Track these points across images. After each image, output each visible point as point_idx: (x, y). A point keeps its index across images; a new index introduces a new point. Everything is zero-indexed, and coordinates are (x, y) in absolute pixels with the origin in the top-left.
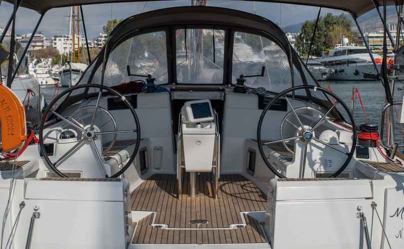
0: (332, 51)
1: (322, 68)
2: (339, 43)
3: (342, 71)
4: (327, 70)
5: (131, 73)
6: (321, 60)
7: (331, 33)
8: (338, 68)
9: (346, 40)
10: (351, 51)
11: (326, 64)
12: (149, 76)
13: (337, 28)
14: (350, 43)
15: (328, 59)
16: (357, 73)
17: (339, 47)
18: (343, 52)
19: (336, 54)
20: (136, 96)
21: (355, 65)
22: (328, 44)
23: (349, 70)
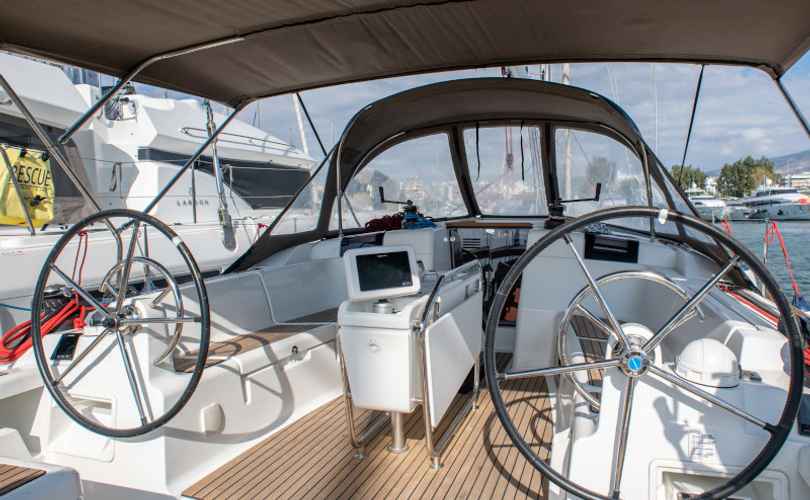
0: (754, 193)
1: (744, 208)
2: (762, 184)
3: (765, 211)
4: (748, 210)
5: (386, 198)
6: (742, 201)
7: (753, 176)
8: (761, 208)
9: (769, 181)
10: (774, 192)
11: (747, 204)
12: (410, 202)
13: (759, 170)
14: (772, 185)
15: (750, 200)
16: (781, 213)
17: (762, 188)
18: (767, 193)
19: (758, 195)
20: (383, 234)
21: (777, 205)
22: (750, 186)
23: (773, 210)
